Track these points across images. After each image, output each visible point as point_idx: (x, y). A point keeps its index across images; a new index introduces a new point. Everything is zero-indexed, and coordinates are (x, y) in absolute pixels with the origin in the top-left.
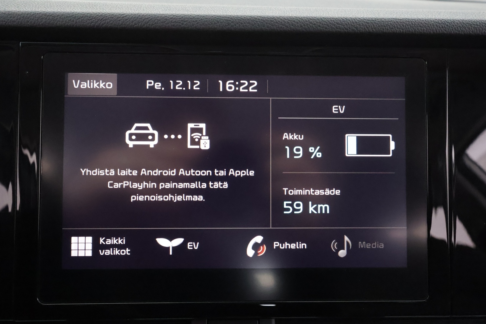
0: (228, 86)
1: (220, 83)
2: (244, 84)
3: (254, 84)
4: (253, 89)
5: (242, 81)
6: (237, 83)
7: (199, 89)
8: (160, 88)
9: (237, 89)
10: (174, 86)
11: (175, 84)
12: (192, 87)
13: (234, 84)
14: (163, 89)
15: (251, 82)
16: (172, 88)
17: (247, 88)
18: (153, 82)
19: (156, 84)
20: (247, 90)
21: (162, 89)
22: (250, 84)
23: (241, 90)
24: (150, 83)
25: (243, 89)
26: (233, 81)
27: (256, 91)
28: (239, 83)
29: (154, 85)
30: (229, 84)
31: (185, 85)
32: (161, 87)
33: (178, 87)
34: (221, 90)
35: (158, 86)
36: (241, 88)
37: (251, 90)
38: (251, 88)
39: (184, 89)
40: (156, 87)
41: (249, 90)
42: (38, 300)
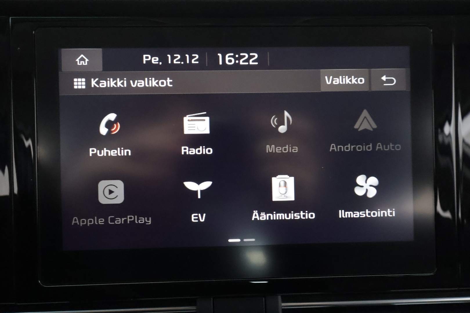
0: (227, 59)
1: (219, 56)
2: (244, 56)
3: (254, 56)
4: (253, 61)
5: (241, 54)
6: (237, 56)
7: (197, 62)
8: (157, 63)
9: (237, 62)
10: (172, 61)
11: (173, 58)
12: (190, 61)
13: (233, 57)
14: (161, 63)
15: (251, 54)
16: (170, 62)
17: (247, 60)
18: (149, 56)
19: (153, 58)
20: (247, 63)
21: (159, 63)
22: (250, 57)
23: (241, 63)
24: (147, 58)
25: (243, 62)
26: (232, 54)
27: (257, 63)
28: (239, 56)
29: (151, 60)
30: (229, 57)
31: (183, 59)
32: (159, 61)
33: (177, 61)
34: (221, 63)
35: (155, 60)
36: (241, 61)
37: (251, 63)
38: (251, 61)
39: (182, 63)
40: (153, 62)
41: (249, 63)
42: (40, 282)
